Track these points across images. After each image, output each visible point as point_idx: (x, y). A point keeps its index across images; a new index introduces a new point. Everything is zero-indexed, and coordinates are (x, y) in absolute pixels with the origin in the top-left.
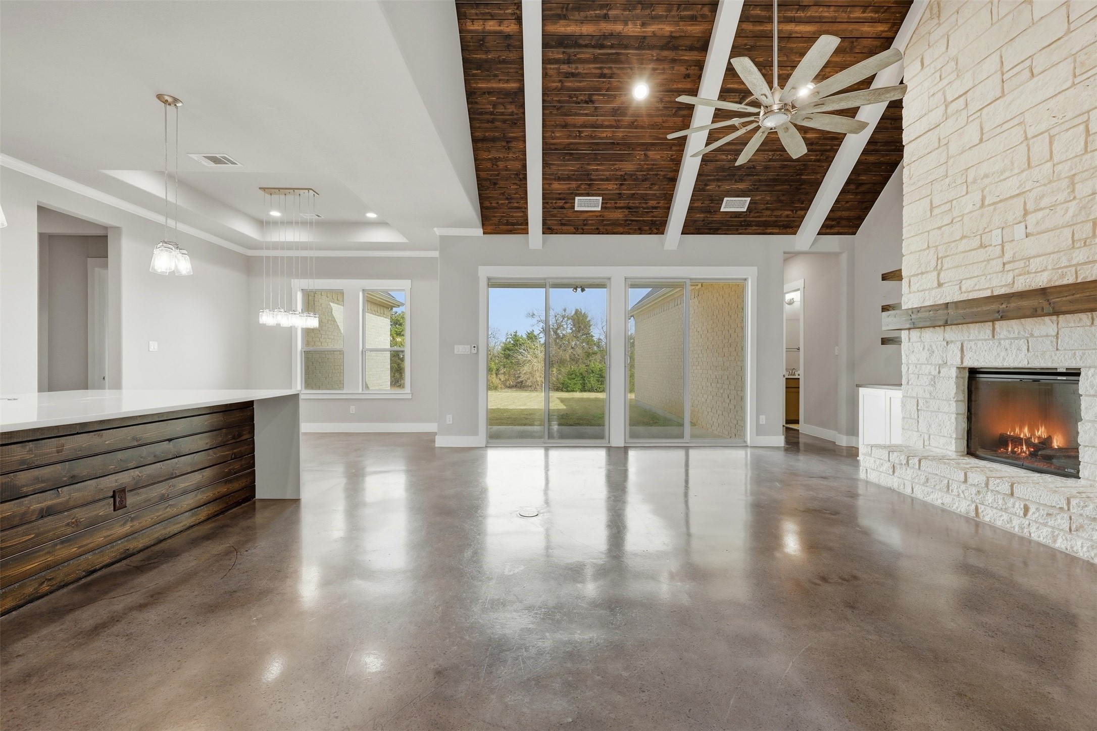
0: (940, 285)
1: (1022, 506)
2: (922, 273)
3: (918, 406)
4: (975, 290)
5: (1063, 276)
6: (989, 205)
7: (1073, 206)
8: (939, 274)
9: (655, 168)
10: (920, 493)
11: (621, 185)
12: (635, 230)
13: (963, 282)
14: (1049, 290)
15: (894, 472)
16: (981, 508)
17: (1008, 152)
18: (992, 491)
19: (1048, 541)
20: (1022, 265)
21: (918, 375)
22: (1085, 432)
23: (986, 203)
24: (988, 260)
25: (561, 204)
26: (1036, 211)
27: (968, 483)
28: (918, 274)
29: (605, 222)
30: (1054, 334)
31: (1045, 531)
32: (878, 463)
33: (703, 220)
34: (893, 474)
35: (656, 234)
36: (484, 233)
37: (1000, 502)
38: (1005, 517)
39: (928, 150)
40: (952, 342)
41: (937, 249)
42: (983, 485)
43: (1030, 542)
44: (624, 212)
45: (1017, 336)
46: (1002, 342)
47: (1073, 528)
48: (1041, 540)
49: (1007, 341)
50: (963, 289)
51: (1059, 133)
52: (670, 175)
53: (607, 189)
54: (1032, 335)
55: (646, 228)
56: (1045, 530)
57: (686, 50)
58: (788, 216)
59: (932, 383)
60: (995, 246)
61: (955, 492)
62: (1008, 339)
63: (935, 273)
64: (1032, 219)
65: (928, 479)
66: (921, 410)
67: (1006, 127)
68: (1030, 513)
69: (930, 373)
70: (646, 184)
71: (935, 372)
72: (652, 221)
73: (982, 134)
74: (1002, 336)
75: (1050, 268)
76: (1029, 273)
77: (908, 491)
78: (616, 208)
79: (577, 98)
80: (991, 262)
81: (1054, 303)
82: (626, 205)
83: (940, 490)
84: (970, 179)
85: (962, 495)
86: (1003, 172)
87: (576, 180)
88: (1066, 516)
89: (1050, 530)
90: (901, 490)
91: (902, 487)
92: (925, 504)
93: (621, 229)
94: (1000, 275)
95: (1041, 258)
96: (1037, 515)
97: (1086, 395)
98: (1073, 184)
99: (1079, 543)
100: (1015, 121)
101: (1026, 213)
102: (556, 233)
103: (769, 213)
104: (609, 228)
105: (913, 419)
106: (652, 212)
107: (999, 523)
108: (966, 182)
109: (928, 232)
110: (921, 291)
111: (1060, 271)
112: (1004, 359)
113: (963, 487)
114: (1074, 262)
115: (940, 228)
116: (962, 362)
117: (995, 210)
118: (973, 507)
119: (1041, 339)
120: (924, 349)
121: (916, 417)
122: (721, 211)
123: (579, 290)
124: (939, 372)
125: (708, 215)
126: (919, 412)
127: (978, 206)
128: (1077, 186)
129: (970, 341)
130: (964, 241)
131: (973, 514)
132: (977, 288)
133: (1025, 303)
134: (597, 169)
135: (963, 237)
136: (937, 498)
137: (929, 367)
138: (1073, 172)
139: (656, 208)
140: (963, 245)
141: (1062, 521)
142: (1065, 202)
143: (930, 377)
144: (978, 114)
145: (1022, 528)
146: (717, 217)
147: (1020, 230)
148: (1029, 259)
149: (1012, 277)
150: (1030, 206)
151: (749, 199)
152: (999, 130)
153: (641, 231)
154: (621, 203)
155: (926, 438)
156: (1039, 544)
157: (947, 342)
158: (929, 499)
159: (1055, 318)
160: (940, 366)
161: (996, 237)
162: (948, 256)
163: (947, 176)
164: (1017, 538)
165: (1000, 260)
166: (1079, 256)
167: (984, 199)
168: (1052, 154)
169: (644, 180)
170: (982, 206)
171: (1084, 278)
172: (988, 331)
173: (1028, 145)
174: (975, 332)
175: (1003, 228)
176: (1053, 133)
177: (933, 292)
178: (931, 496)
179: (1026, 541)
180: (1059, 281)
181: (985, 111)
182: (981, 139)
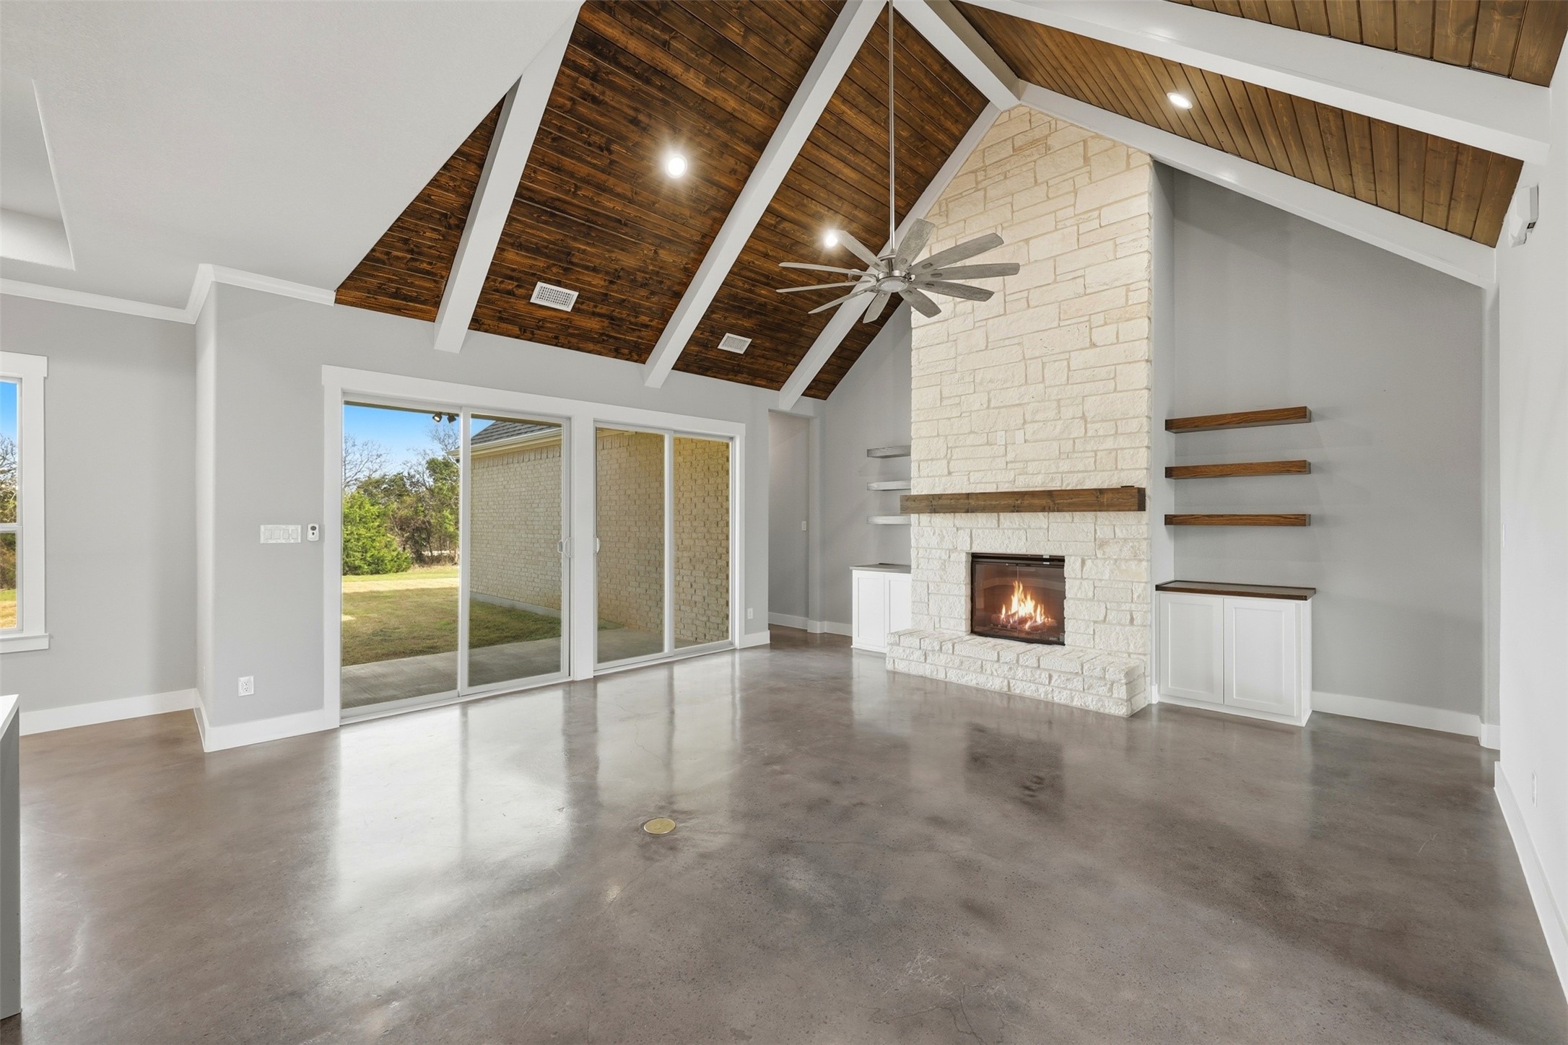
0: (950, 473)
1: (1047, 676)
2: (932, 460)
3: (928, 590)
4: (982, 483)
5: (1052, 479)
6: (994, 408)
7: (1059, 425)
8: (948, 463)
9: (663, 274)
10: (953, 677)
11: (611, 282)
12: (610, 350)
13: (971, 474)
14: (1054, 493)
15: (926, 659)
16: (1012, 682)
17: (1010, 365)
18: (1022, 666)
19: (1067, 702)
20: (1022, 466)
21: (927, 560)
22: (1069, 607)
23: (992, 405)
24: (994, 457)
25: (510, 287)
26: (1032, 422)
27: (1001, 661)
28: (927, 460)
29: (571, 331)
30: (1046, 527)
32: (908, 651)
33: (696, 356)
34: (925, 661)
35: (636, 361)
36: (337, 301)
37: (1029, 675)
38: (1033, 687)
39: (936, 341)
40: (961, 528)
41: (946, 438)
42: (1015, 662)
43: (1053, 704)
44: (604, 322)
45: (1018, 527)
46: (1006, 531)
47: (1086, 688)
48: (1063, 702)
49: (1010, 531)
50: (972, 481)
51: (1049, 362)
52: (676, 288)
53: (590, 284)
54: (1029, 527)
55: (626, 351)
56: (1065, 693)
57: (742, 140)
58: (778, 369)
59: (943, 567)
60: (1000, 445)
61: (989, 672)
62: (1010, 529)
63: (945, 462)
64: (1030, 428)
65: (962, 662)
66: (932, 593)
67: (1007, 342)
68: (1053, 681)
69: (940, 558)
70: (643, 292)
71: (945, 557)
72: (635, 342)
73: (987, 342)
74: (1005, 526)
75: (1043, 472)
76: (1027, 474)
77: (941, 676)
78: (594, 314)
79: (589, 135)
80: (997, 459)
81: (1058, 504)
82: (608, 313)
83: (975, 671)
84: (977, 381)
85: (995, 673)
86: (1005, 381)
87: (547, 256)
88: (1081, 679)
89: (1069, 692)
90: (934, 676)
91: (935, 673)
92: (961, 687)
93: (591, 346)
94: (1004, 472)
95: (1037, 463)
96: (1059, 681)
97: (1069, 578)
98: (1059, 407)
99: (1090, 699)
100: (1016, 341)
101: (1025, 422)
102: (486, 331)
103: (763, 361)
104: (574, 340)
105: (923, 603)
106: (640, 330)
107: (1028, 693)
108: (974, 381)
109: (938, 420)
110: (931, 477)
111: (1050, 476)
112: (1007, 546)
113: (996, 665)
114: (1061, 470)
115: (949, 419)
116: (971, 548)
117: (999, 413)
118: (1006, 681)
119: (1036, 531)
120: (934, 534)
121: (926, 600)
122: (719, 347)
123: (445, 418)
124: (949, 557)
125: (703, 351)
126: (930, 596)
127: (985, 406)
128: (1062, 409)
129: (978, 528)
130: (972, 436)
131: (1005, 689)
132: (984, 481)
133: (1036, 501)
134: (585, 250)
135: (972, 432)
136: (971, 680)
137: (939, 551)
138: (1059, 397)
139: (646, 326)
140: (971, 440)
141: (1077, 683)
142: (1053, 420)
143: (940, 561)
144: (984, 323)
145: (1046, 694)
146: (711, 354)
147: (1019, 436)
148: (1027, 462)
149: (1013, 475)
150: (1028, 417)
151: (750, 340)
152: (1002, 343)
153: (617, 354)
154: (602, 309)
155: (937, 620)
156: (1059, 705)
157: (957, 529)
158: (963, 681)
159: (1046, 514)
160: (950, 550)
161: (1000, 438)
162: (957, 447)
163: (955, 371)
164: (1043, 704)
165: (1004, 458)
166: (1064, 466)
167: (989, 401)
168: (1043, 377)
169: (644, 285)
170: (988, 407)
171: (1068, 485)
172: (994, 521)
173: (1025, 364)
174: (982, 521)
175: (1006, 431)
176: (1044, 360)
177: (943, 479)
178: (966, 678)
179: (1050, 705)
180: (1050, 484)
181: (990, 322)
182: (987, 346)
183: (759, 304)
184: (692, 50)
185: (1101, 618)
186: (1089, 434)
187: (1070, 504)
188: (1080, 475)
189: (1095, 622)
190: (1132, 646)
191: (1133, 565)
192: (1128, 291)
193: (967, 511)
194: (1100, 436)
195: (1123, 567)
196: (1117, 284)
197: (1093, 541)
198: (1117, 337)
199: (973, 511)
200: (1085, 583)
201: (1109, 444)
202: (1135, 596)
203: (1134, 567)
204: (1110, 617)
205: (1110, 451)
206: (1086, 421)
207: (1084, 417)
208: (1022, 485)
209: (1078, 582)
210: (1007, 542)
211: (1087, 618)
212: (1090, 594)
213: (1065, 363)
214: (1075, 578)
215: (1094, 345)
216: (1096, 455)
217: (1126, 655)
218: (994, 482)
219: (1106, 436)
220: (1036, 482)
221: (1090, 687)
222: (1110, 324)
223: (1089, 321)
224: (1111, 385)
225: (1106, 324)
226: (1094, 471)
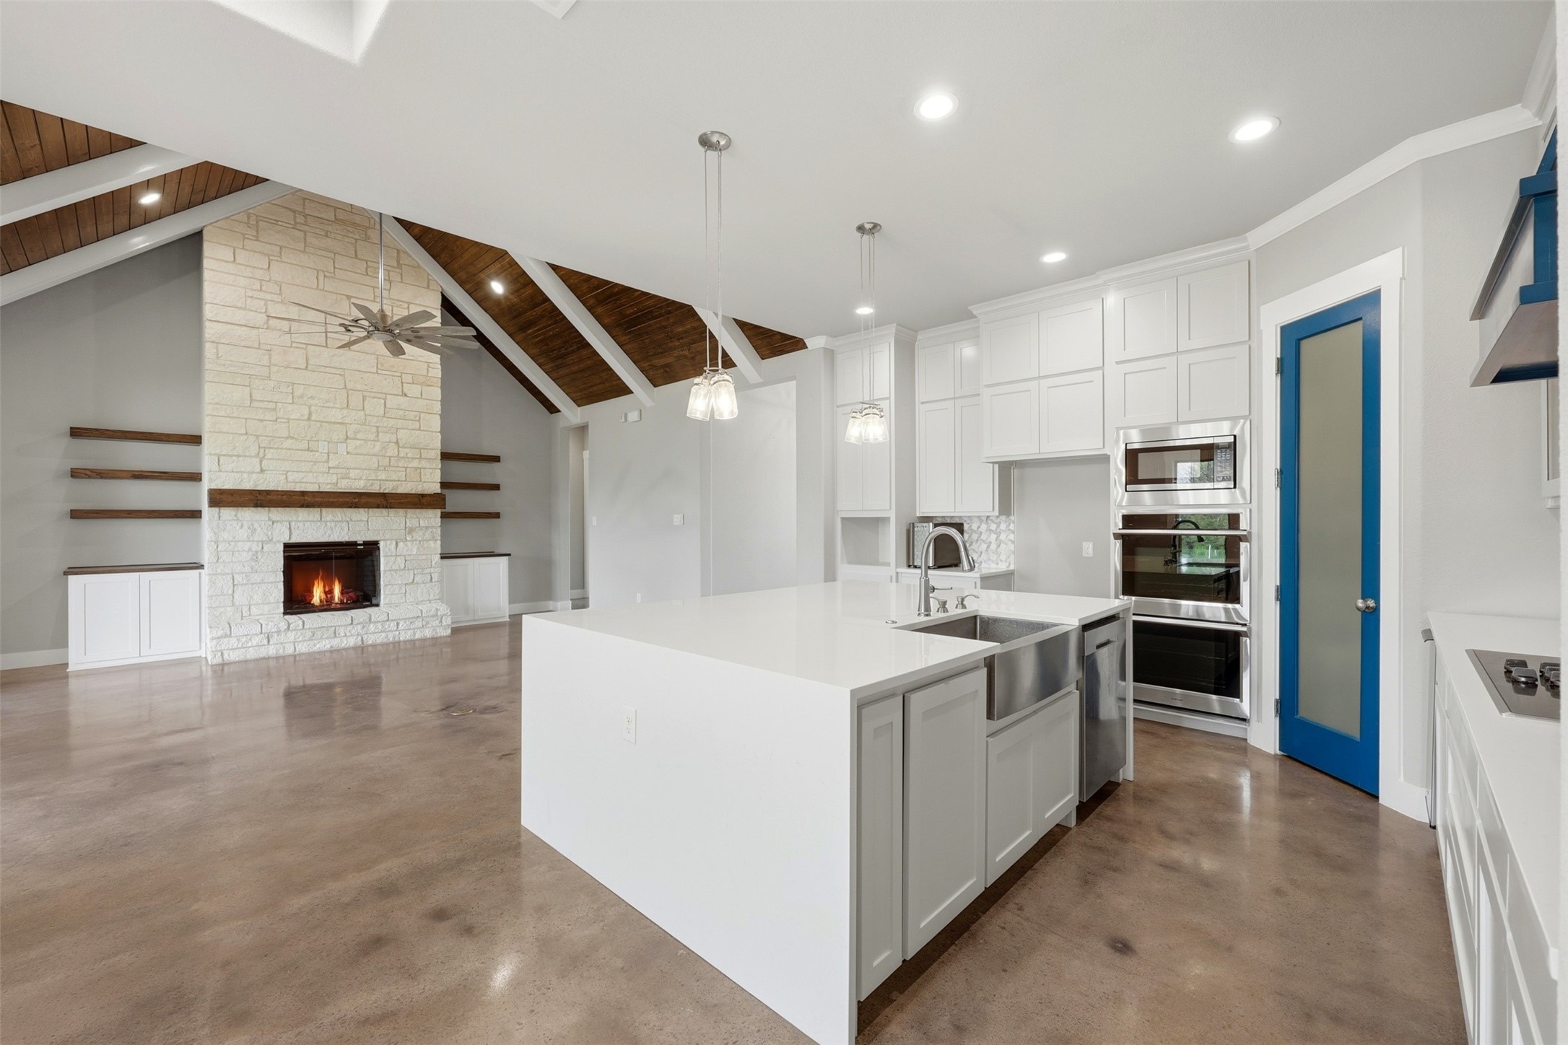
0: (262, 471)
2: (238, 456)
3: (234, 581)
4: (302, 482)
6: (315, 421)
7: (378, 445)
8: (261, 462)
10: (303, 648)
13: (289, 473)
15: (269, 641)
17: (332, 389)
20: (344, 472)
21: (233, 552)
22: (386, 577)
23: (314, 417)
24: (315, 462)
26: (354, 439)
28: (232, 456)
30: (366, 519)
31: (410, 633)
32: (243, 640)
34: (269, 643)
37: (380, 627)
39: (242, 344)
40: (278, 522)
41: (257, 438)
43: (399, 642)
46: (328, 523)
48: (407, 638)
49: (332, 523)
50: (290, 479)
51: (368, 397)
54: (351, 520)
59: (255, 557)
60: (322, 453)
61: (342, 634)
63: (258, 460)
64: (352, 443)
65: (314, 634)
66: (237, 585)
67: (329, 370)
68: (400, 627)
69: (250, 550)
71: (257, 548)
73: (308, 364)
74: (328, 519)
75: (364, 478)
76: (349, 478)
77: (289, 651)
80: (318, 464)
83: (328, 638)
84: (296, 394)
85: (348, 634)
86: (328, 401)
88: (421, 620)
89: (412, 631)
92: (311, 656)
94: (326, 475)
95: (359, 471)
96: (404, 625)
97: (384, 557)
98: (378, 432)
99: (427, 631)
100: (338, 372)
101: (347, 438)
105: (224, 595)
107: (379, 641)
108: (292, 393)
109: (246, 419)
110: (237, 472)
112: (330, 536)
114: (379, 478)
115: (262, 421)
116: (290, 539)
117: (321, 426)
118: (360, 638)
119: (357, 523)
120: (242, 527)
121: (230, 592)
124: (263, 548)
126: (235, 587)
127: (306, 417)
128: (380, 434)
129: (299, 520)
130: (290, 441)
131: (359, 643)
132: (304, 480)
135: (289, 437)
136: (323, 646)
137: (249, 544)
138: (378, 425)
140: (289, 443)
141: (418, 623)
142: (373, 441)
143: (251, 553)
144: (304, 346)
145: (394, 637)
147: (342, 448)
148: (349, 469)
149: (336, 478)
150: (350, 435)
152: (323, 369)
155: (245, 609)
156: (405, 642)
157: (273, 522)
158: (315, 649)
159: (367, 509)
160: (263, 542)
161: (323, 447)
162: (271, 448)
163: (269, 378)
164: (391, 645)
165: (326, 464)
166: (383, 476)
167: (310, 414)
168: (364, 407)
170: (309, 419)
171: (385, 489)
172: (317, 515)
173: (347, 393)
174: (302, 514)
175: (329, 442)
176: (365, 393)
177: (255, 476)
178: (318, 646)
179: (397, 644)
180: (371, 488)
181: (310, 347)
182: (307, 367)
185: (411, 581)
186: (402, 455)
187: (400, 503)
188: (394, 483)
189: (406, 584)
190: (432, 595)
191: (432, 543)
192: (428, 366)
193: (302, 506)
194: (408, 458)
195: (426, 546)
196: (420, 359)
197: (404, 528)
198: (421, 395)
199: (308, 507)
200: (399, 559)
201: (415, 464)
202: (433, 563)
203: (432, 545)
204: (417, 579)
205: (416, 469)
206: (398, 446)
207: (397, 443)
208: (344, 486)
209: (393, 558)
210: (329, 532)
211: (400, 582)
212: (403, 566)
213: (383, 401)
214: (391, 556)
215: (406, 395)
216: (406, 470)
217: (428, 602)
218: (316, 483)
219: (413, 458)
220: (358, 485)
221: (428, 623)
222: (416, 384)
223: (401, 377)
224: (417, 425)
225: (413, 383)
226: (405, 481)
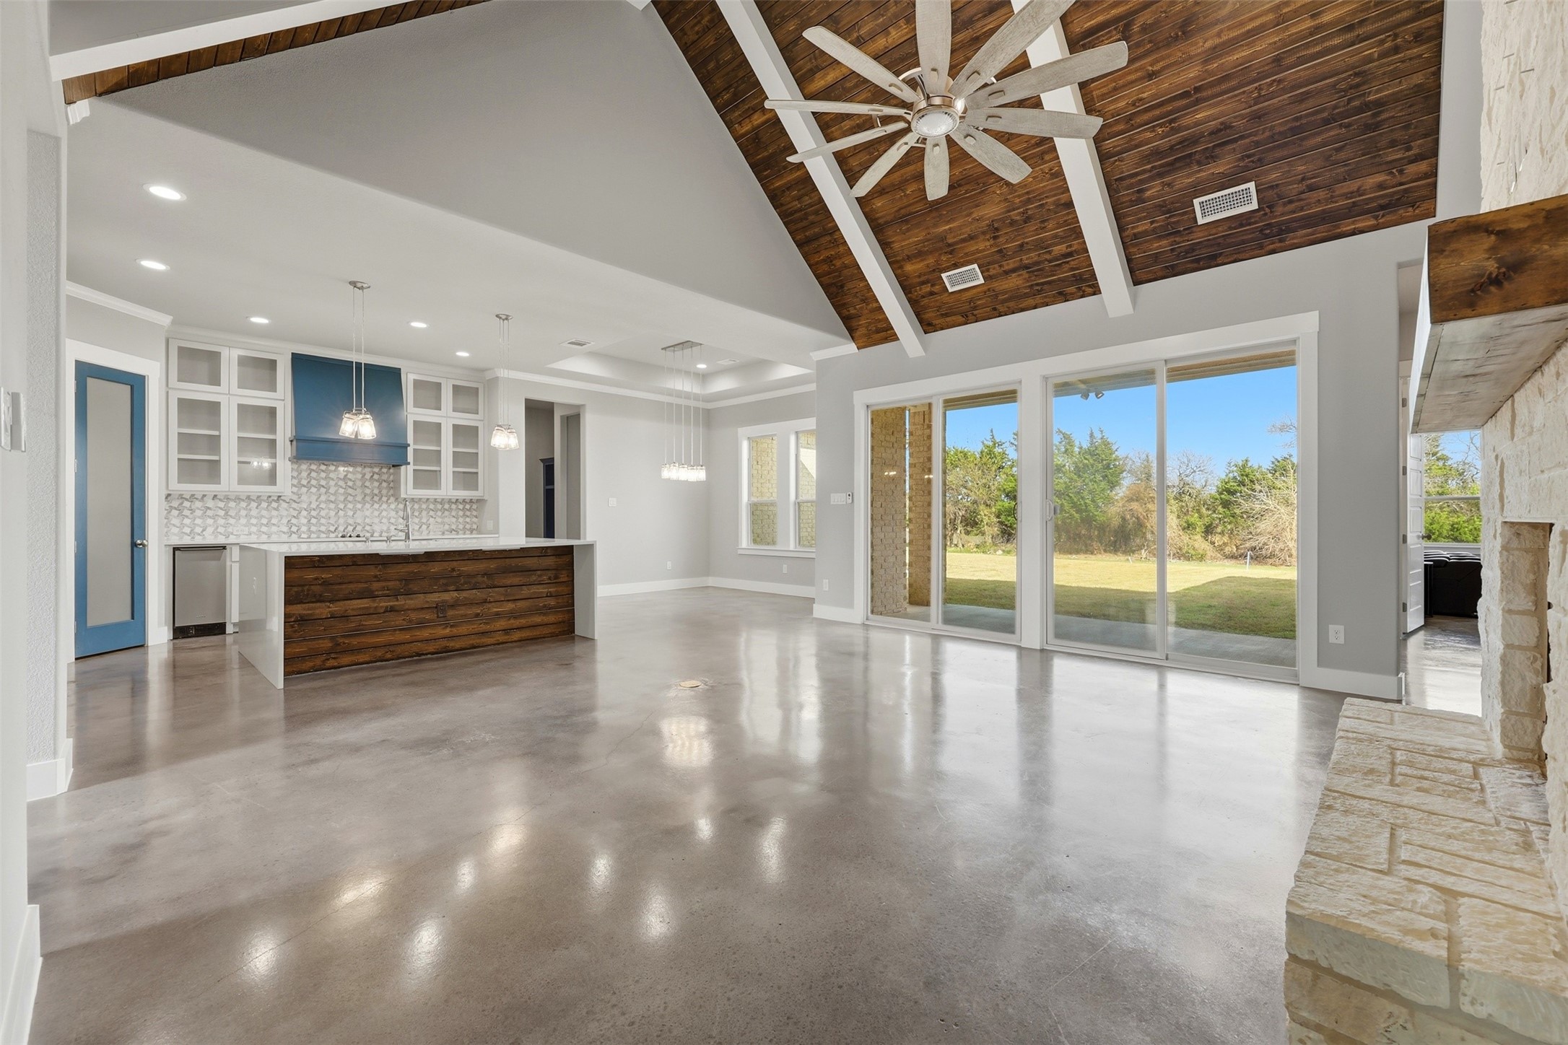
9: (1034, 197)
11: (995, 238)
12: (1054, 296)
25: (928, 289)
29: (1000, 297)
33: (1173, 250)
35: (1089, 295)
36: (860, 348)
44: (1021, 275)
53: (978, 251)
55: (1072, 289)
70: (1032, 227)
72: (1074, 276)
78: (1007, 273)
82: (1017, 265)
87: (931, 252)
93: (1031, 301)
102: (942, 329)
103: (1322, 194)
104: (1011, 304)
106: (1068, 262)
122: (1200, 223)
125: (1178, 239)
134: (950, 229)
139: (1070, 254)
146: (1196, 237)
151: (1250, 185)
153: (1065, 296)
154: (1010, 264)
169: (1027, 220)
183: (1211, 134)
184: (876, 18)
